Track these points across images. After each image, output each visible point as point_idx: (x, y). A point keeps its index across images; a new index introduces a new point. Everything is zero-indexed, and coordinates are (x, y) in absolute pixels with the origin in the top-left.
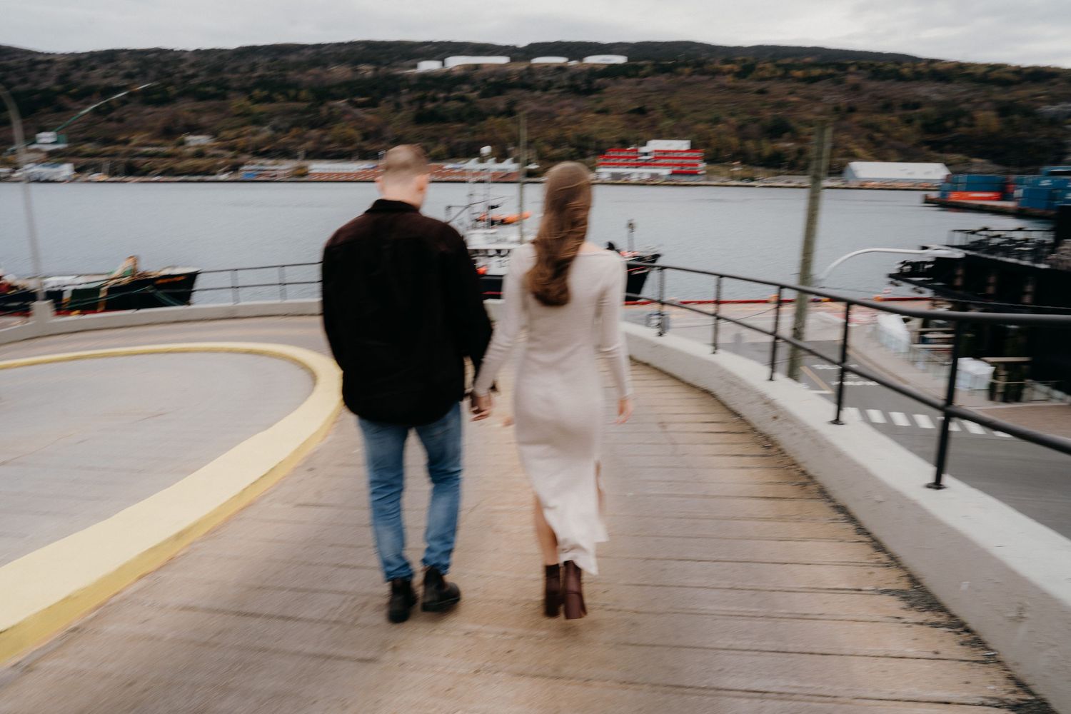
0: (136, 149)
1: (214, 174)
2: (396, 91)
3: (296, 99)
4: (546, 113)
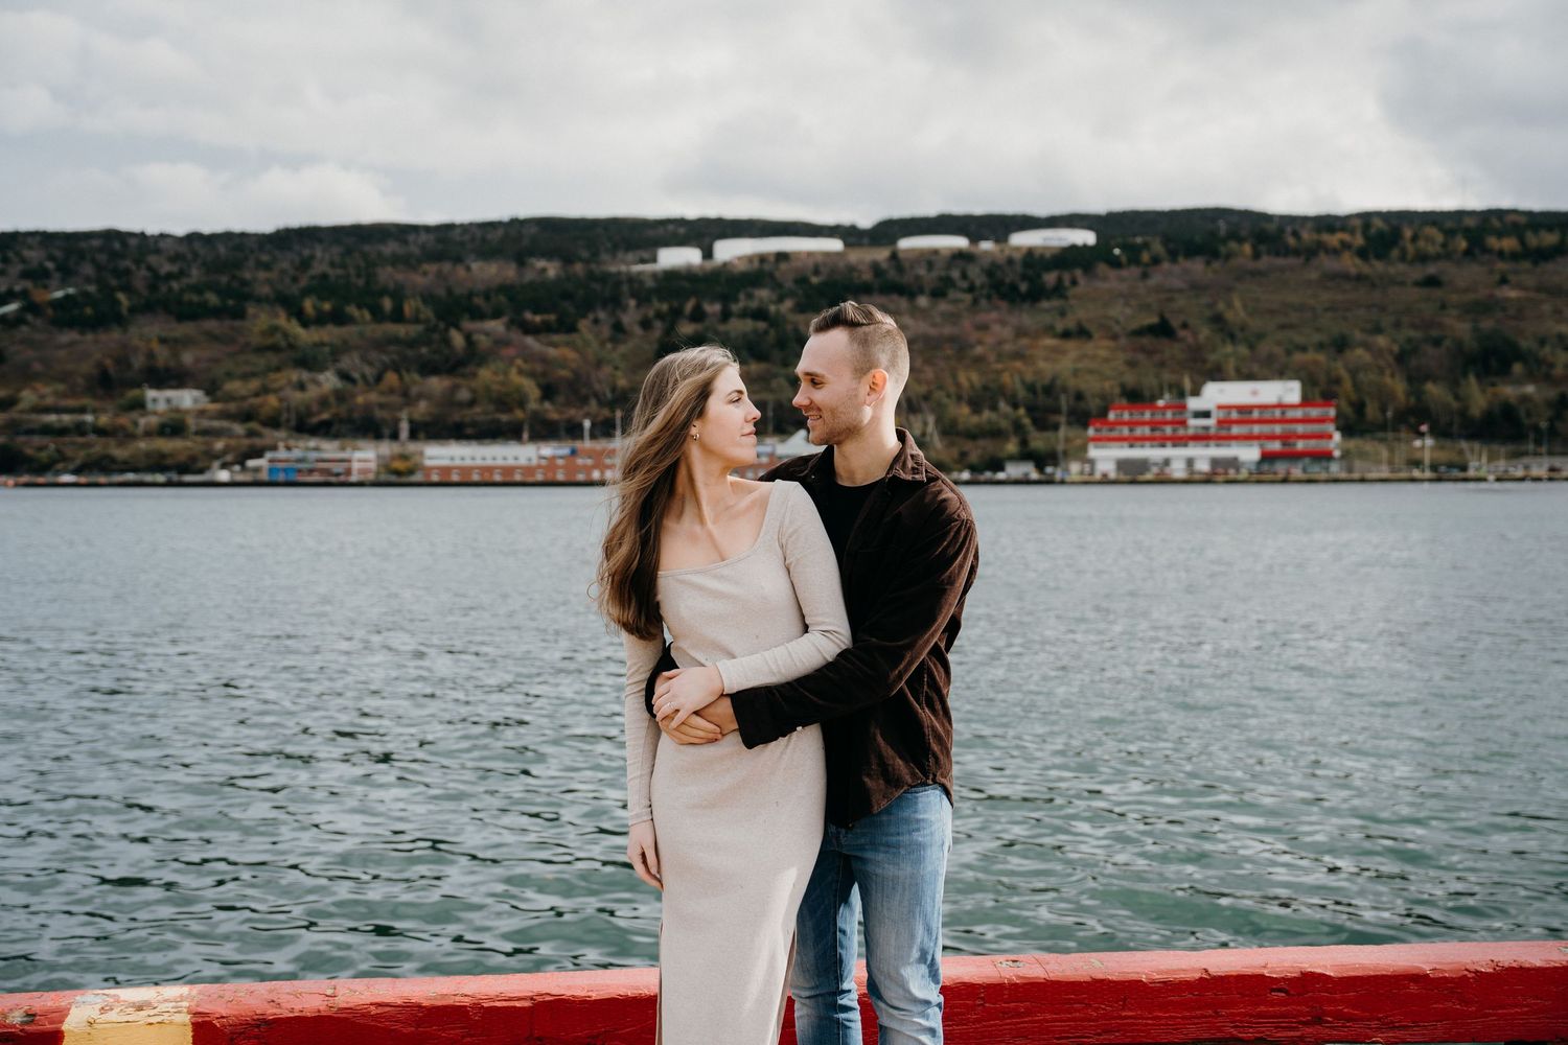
0: (34, 417)
1: (201, 471)
2: (614, 302)
3: (398, 316)
4: (952, 339)
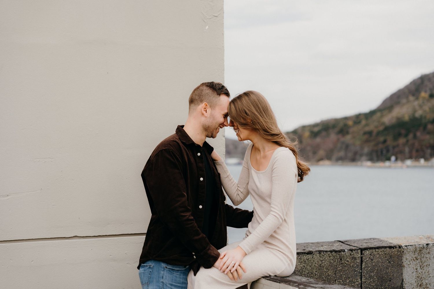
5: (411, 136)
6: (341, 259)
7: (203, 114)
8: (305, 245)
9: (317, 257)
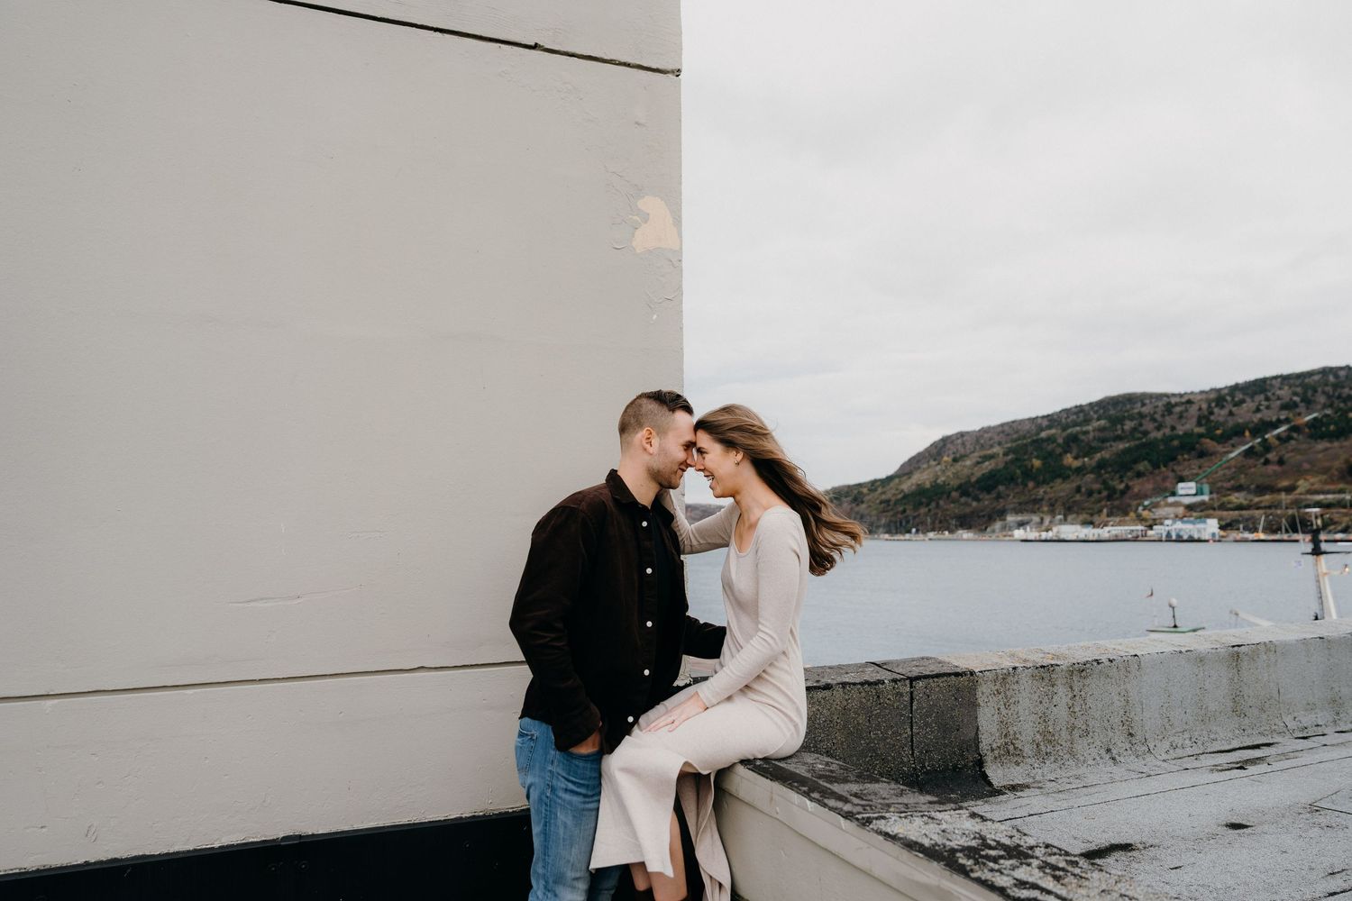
5: (933, 505)
6: (878, 697)
7: (645, 449)
8: (820, 670)
9: (838, 693)
